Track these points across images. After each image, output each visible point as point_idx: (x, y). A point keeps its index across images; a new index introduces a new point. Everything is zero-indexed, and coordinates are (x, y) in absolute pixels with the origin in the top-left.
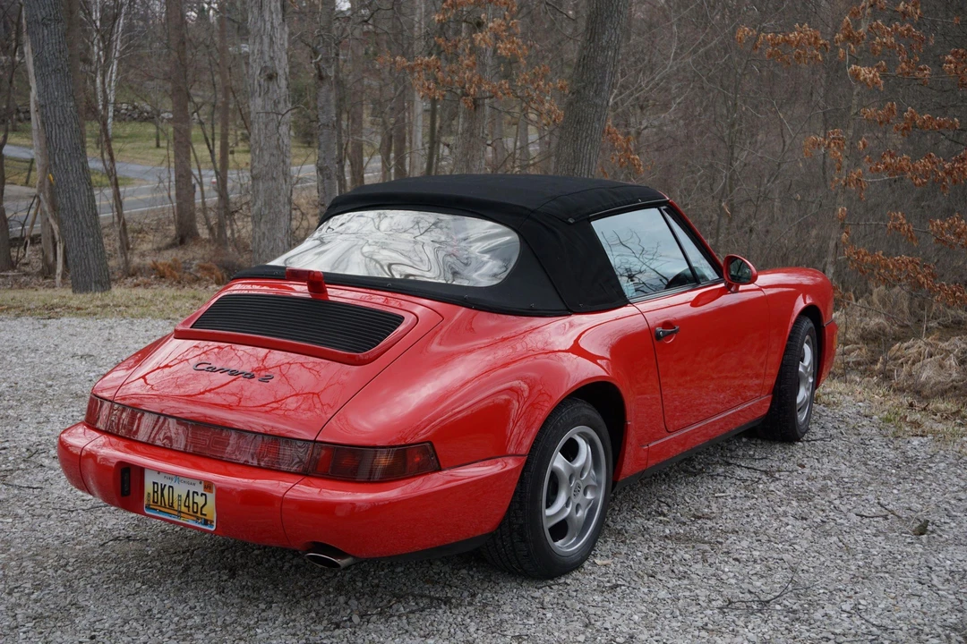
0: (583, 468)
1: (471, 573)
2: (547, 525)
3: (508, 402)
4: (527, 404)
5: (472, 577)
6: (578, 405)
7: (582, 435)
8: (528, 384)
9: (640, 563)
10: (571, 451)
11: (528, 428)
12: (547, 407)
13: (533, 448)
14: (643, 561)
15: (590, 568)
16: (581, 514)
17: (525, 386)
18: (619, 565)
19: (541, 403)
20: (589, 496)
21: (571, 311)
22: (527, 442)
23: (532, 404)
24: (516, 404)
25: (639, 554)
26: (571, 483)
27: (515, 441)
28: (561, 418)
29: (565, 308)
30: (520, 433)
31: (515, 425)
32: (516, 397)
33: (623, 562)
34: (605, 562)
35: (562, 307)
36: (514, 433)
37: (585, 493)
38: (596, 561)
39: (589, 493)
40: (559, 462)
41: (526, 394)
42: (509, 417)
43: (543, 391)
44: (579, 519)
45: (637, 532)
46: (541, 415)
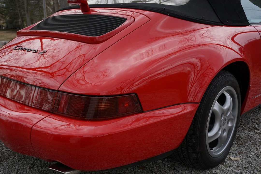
0: (228, 109)
1: (164, 162)
2: (208, 141)
3: (189, 72)
4: (199, 74)
5: (165, 165)
6: (227, 74)
7: (228, 91)
8: (201, 62)
9: (255, 160)
10: (222, 101)
11: (201, 87)
12: (212, 75)
13: (203, 99)
14: (257, 159)
15: (228, 162)
16: (225, 134)
17: (199, 64)
18: (244, 162)
19: (208, 74)
20: (230, 125)
21: (223, 23)
22: (200, 95)
23: (203, 74)
24: (192, 75)
25: (253, 154)
26: (222, 118)
27: (193, 94)
28: (219, 81)
29: (220, 22)
30: (196, 90)
31: (192, 86)
32: (193, 70)
33: (246, 159)
34: (236, 159)
35: (218, 21)
36: (192, 90)
37: (228, 123)
38: (231, 158)
39: (230, 123)
40: (216, 106)
41: (199, 69)
42: (188, 81)
43: (209, 68)
44: (225, 137)
45: (247, 138)
46: (208, 80)
